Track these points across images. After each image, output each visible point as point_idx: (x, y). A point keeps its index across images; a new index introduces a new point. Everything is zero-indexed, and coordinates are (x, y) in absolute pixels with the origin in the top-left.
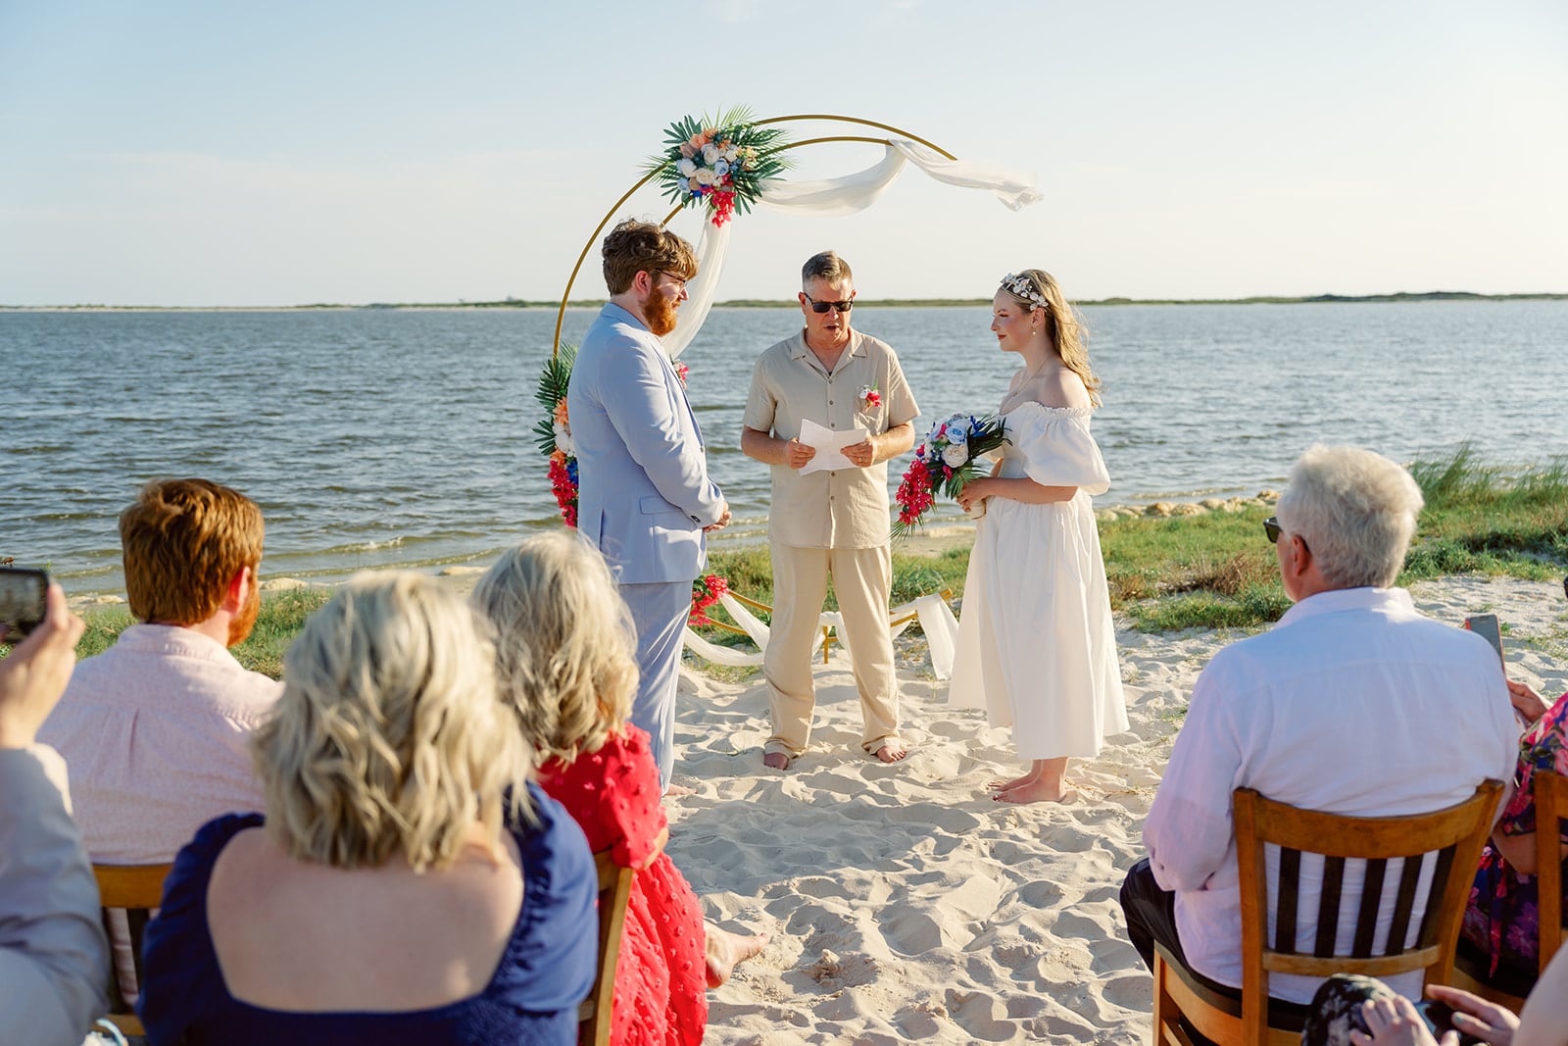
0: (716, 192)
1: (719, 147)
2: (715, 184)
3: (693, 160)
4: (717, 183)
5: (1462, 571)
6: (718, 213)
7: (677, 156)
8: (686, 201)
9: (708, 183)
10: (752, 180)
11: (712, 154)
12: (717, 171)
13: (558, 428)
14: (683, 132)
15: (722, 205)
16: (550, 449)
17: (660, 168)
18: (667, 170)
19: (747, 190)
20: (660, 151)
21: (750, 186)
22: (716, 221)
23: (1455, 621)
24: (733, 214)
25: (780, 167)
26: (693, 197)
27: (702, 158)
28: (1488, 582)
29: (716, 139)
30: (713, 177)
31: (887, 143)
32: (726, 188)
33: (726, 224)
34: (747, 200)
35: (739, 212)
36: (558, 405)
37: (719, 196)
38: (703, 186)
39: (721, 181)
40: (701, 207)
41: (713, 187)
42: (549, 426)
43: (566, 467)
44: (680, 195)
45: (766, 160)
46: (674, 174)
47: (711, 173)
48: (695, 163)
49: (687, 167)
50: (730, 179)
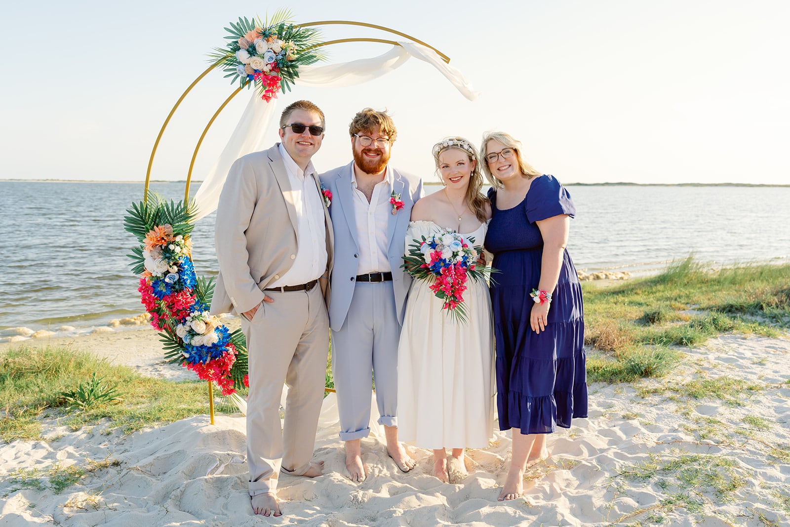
0: (265, 75)
1: (268, 41)
2: (265, 70)
3: (248, 50)
4: (267, 69)
5: (727, 330)
6: (267, 91)
7: (236, 49)
8: (244, 83)
9: (259, 68)
10: (293, 67)
11: (262, 46)
12: (266, 59)
13: (146, 254)
14: (240, 29)
15: (269, 85)
16: (141, 269)
17: (225, 58)
18: (229, 60)
19: (289, 72)
20: (224, 44)
21: (292, 71)
22: (266, 98)
23: (752, 373)
24: (279, 93)
25: (315, 59)
26: (250, 80)
27: (254, 49)
28: (745, 339)
29: (265, 35)
30: (262, 64)
31: (396, 44)
32: (274, 74)
33: (273, 100)
34: (290, 84)
35: (284, 92)
36: (146, 236)
37: (267, 78)
38: (256, 71)
39: (269, 67)
40: (255, 89)
41: (264, 72)
42: (139, 251)
43: (151, 284)
44: (239, 79)
45: (305, 54)
46: (233, 62)
47: (261, 60)
48: (249, 52)
49: (243, 55)
50: (276, 67)
